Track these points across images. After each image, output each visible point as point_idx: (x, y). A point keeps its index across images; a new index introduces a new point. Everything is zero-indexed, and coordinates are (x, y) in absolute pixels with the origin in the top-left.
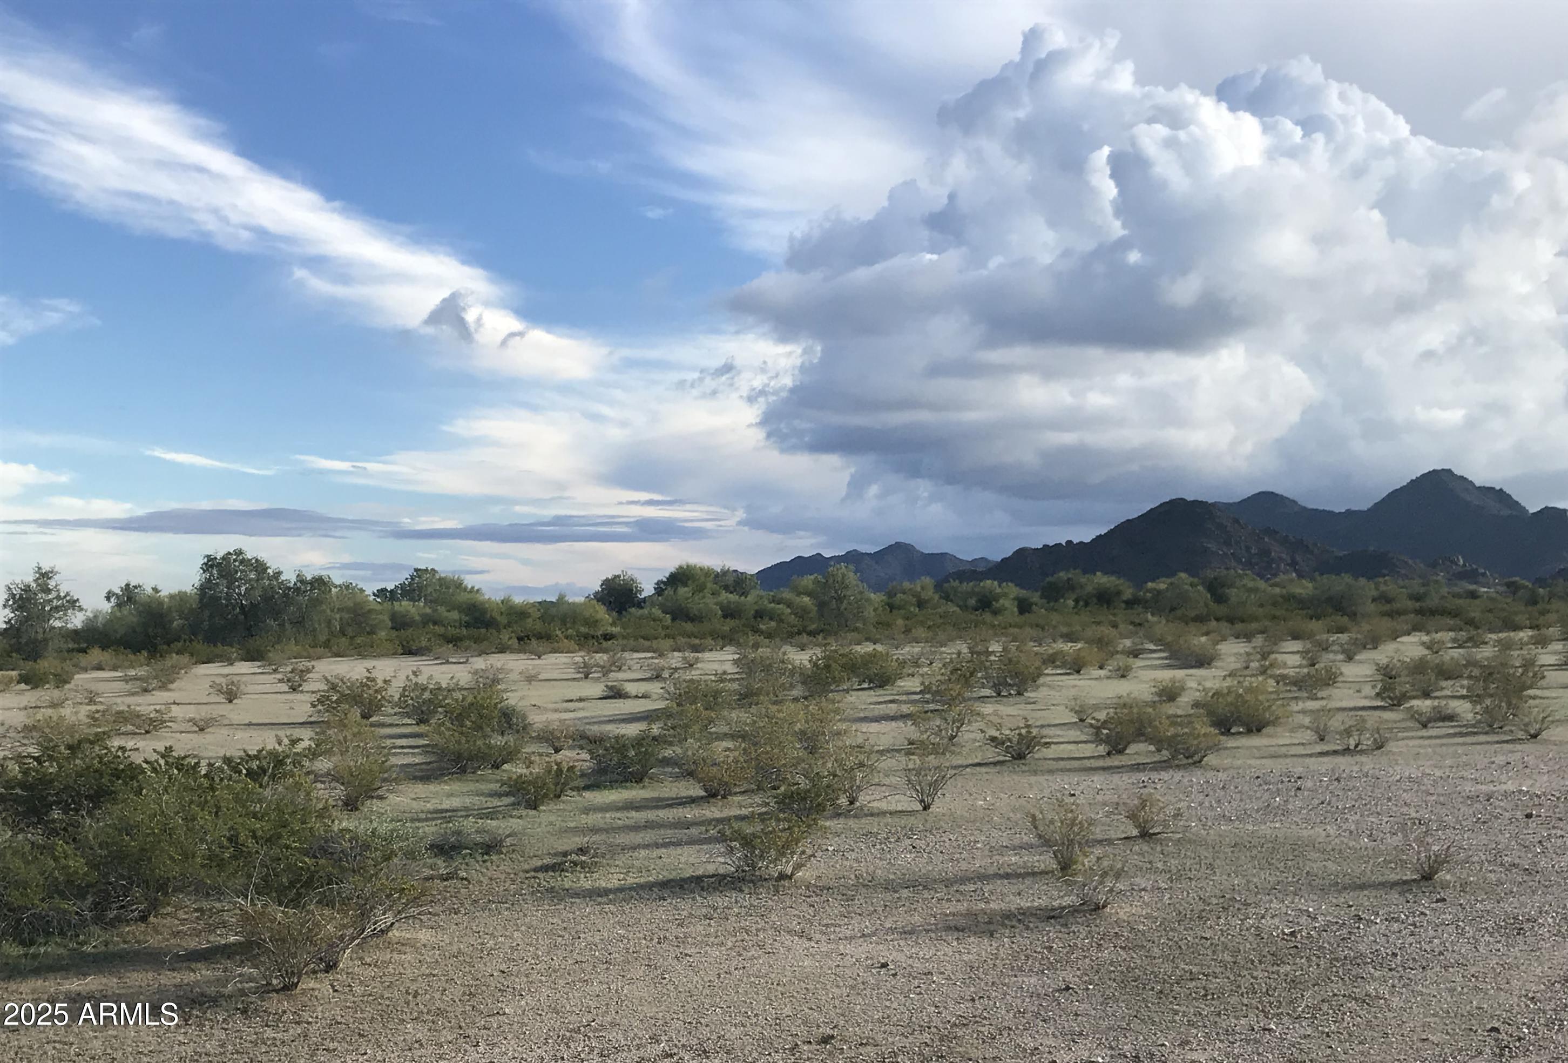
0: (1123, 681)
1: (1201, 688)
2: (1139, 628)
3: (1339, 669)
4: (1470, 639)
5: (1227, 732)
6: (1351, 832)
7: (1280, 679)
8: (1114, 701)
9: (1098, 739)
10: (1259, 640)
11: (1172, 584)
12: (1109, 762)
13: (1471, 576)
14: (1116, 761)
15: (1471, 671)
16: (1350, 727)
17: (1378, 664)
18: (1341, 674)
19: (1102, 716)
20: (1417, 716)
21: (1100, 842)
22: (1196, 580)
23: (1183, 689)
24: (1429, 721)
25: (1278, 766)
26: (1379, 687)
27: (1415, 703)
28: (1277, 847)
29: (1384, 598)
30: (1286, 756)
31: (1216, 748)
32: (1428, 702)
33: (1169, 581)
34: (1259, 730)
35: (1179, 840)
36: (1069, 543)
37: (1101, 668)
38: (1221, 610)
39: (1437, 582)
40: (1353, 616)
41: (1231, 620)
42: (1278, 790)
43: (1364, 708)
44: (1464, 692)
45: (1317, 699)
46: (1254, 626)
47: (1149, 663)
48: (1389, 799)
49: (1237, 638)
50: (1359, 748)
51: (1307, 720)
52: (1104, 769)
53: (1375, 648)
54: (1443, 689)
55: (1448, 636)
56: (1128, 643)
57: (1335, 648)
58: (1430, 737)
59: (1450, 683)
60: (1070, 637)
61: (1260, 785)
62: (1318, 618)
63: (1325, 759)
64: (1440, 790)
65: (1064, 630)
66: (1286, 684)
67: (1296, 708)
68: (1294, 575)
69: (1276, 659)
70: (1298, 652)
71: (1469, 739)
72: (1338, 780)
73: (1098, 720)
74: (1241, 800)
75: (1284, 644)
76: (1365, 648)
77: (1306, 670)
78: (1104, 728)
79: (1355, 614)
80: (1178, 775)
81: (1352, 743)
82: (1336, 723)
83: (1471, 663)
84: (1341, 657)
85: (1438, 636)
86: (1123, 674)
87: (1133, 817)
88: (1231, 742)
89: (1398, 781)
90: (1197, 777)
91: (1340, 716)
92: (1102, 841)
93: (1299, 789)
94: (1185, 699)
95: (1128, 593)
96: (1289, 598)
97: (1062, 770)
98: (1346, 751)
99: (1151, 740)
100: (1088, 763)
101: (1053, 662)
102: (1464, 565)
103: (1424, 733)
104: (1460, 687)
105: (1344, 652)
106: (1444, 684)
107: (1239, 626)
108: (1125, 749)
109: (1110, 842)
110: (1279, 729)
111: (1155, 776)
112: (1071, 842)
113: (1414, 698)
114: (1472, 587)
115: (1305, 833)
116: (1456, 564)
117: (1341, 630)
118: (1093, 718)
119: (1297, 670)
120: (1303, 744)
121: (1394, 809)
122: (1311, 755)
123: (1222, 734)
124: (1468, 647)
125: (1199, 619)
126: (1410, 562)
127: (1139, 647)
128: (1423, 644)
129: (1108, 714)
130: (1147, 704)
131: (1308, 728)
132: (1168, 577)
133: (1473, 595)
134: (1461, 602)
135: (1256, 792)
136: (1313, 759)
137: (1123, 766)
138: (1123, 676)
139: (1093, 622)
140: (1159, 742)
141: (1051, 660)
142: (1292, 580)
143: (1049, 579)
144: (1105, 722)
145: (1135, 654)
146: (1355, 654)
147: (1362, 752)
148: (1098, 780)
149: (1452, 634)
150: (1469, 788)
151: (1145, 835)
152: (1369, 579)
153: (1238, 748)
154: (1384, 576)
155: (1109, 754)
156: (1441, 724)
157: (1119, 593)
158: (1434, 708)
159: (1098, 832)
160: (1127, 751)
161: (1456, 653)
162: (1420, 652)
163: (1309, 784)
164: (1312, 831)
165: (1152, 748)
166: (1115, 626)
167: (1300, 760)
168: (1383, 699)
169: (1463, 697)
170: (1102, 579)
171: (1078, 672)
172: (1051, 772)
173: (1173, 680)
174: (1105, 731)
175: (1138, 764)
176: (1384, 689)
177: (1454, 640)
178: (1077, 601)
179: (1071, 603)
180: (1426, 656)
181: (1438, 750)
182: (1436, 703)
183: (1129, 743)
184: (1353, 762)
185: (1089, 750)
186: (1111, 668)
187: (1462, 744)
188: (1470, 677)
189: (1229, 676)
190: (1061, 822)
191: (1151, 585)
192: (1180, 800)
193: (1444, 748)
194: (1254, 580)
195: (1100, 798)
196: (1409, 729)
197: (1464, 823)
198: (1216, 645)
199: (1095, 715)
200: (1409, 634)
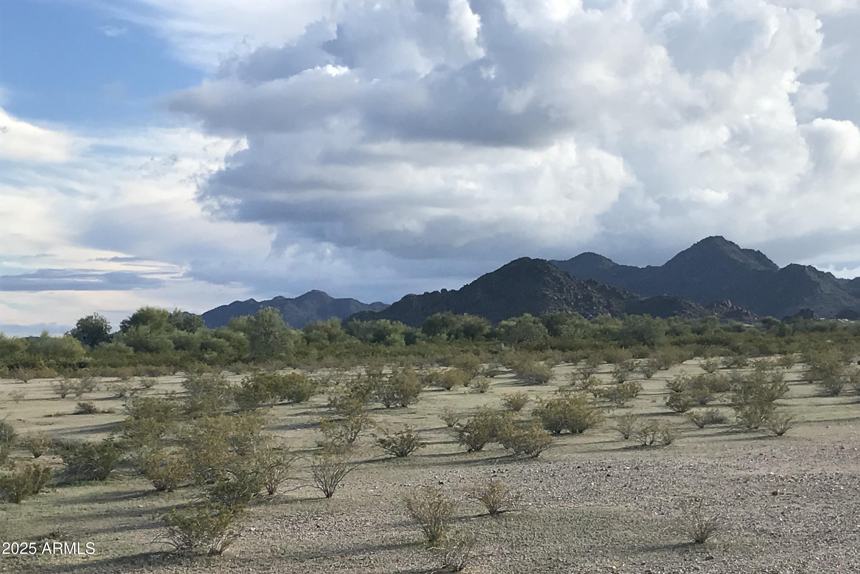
0: (481, 395)
1: (539, 400)
2: (494, 355)
3: (640, 385)
4: (736, 362)
5: (558, 433)
6: (645, 508)
7: (597, 393)
8: (475, 411)
9: (461, 440)
10: (582, 364)
11: (520, 322)
12: (469, 458)
13: (738, 315)
14: (474, 456)
15: (736, 386)
16: (647, 428)
17: (667, 381)
18: (642, 389)
19: (464, 422)
20: (695, 419)
21: (460, 519)
22: (537, 319)
23: (526, 401)
24: (705, 423)
25: (594, 458)
26: (668, 398)
27: (694, 410)
28: (591, 520)
29: (675, 332)
30: (600, 451)
31: (548, 445)
32: (704, 409)
33: (518, 319)
34: (581, 432)
35: (518, 516)
36: (444, 290)
37: (466, 386)
38: (555, 341)
39: (713, 319)
40: (651, 345)
41: (563, 349)
42: (593, 476)
43: (657, 414)
44: (730, 402)
45: (623, 408)
46: (580, 353)
47: (502, 381)
48: (674, 483)
49: (567, 362)
50: (653, 444)
51: (615, 424)
52: (465, 462)
53: (667, 369)
54: (714, 399)
55: (718, 360)
56: (486, 366)
57: (638, 369)
58: (705, 436)
59: (720, 394)
60: (444, 363)
61: (580, 473)
62: (626, 347)
63: (629, 453)
64: (711, 475)
65: (440, 357)
66: (601, 397)
67: (608, 415)
68: (609, 314)
69: (594, 378)
70: (611, 372)
71: (733, 437)
72: (637, 468)
73: (461, 426)
74: (566, 485)
75: (600, 366)
76: (659, 369)
77: (615, 386)
78: (467, 432)
79: (653, 344)
80: (519, 467)
81: (648, 440)
82: (636, 426)
83: (736, 380)
84: (642, 376)
85: (712, 360)
86: (482, 390)
87: (485, 499)
88: (558, 441)
89: (680, 469)
90: (534, 468)
91: (639, 420)
92: (462, 518)
93: (608, 475)
94: (527, 409)
95: (487, 329)
96: (605, 332)
97: (434, 464)
98: (644, 446)
99: (501, 440)
100: (453, 459)
101: (431, 382)
102: (732, 307)
103: (701, 432)
104: (727, 397)
105: (644, 372)
106: (716, 395)
107: (569, 354)
108: (481, 447)
109: (467, 519)
110: (596, 431)
111: (503, 467)
112: (437, 520)
113: (694, 406)
114: (739, 323)
115: (612, 509)
116: (726, 306)
117: (642, 356)
118: (458, 424)
119: (610, 386)
120: (613, 442)
121: (677, 489)
122: (618, 450)
123: (553, 435)
124: (734, 368)
125: (541, 348)
126: (693, 304)
127: (495, 369)
128: (702, 366)
129: (469, 420)
130: (497, 413)
131: (616, 429)
132: (517, 316)
133: (739, 329)
134: (731, 334)
135: (577, 478)
136: (619, 453)
137: (480, 461)
138: (482, 392)
139: (462, 351)
140: (507, 442)
141: (429, 380)
142: (607, 319)
143: (429, 318)
144: (467, 427)
145: (492, 374)
146: (652, 373)
147: (655, 447)
148: (461, 471)
149: (722, 358)
150: (732, 473)
151: (494, 513)
152: (663, 317)
153: (565, 445)
154: (674, 315)
155: (470, 451)
156: (713, 425)
157: (481, 329)
158: (708, 413)
159: (458, 512)
160: (483, 449)
161: (725, 373)
162: (698, 372)
163: (616, 472)
164: (617, 508)
165: (501, 446)
166: (477, 354)
167: (611, 454)
168: (672, 407)
169: (729, 405)
170: (468, 319)
171: (449, 389)
172: (425, 466)
173: (519, 395)
174: (467, 434)
175: (491, 459)
176: (672, 400)
177: (724, 363)
178: (449, 335)
179: (445, 336)
180: (703, 374)
181: (711, 445)
182: (710, 409)
183: (484, 443)
184: (649, 455)
185: (454, 448)
186: (473, 386)
187: (729, 440)
188: (735, 391)
189: (559, 391)
190: (431, 505)
191: (504, 322)
192: (521, 485)
193: (715, 444)
194: (580, 318)
195: (461, 485)
196: (690, 429)
197: (727, 499)
198: (551, 367)
199: (459, 421)
200: (692, 359)
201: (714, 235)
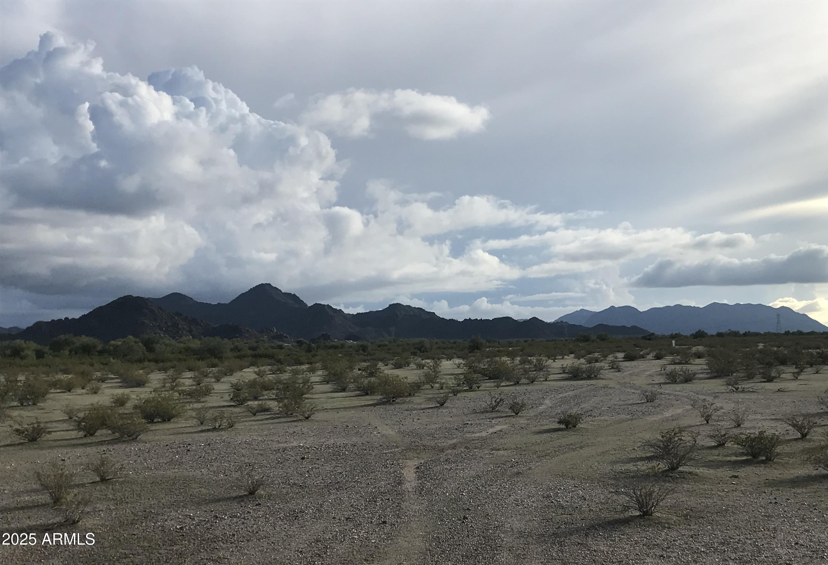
0: (95, 395)
1: (138, 398)
2: (105, 366)
3: (212, 386)
4: (279, 370)
5: (152, 422)
6: (214, 472)
7: (180, 393)
8: (89, 407)
9: (79, 428)
10: (171, 372)
11: (124, 342)
12: (85, 441)
13: (280, 337)
14: (89, 440)
15: (278, 386)
16: (216, 416)
17: (231, 383)
18: (213, 389)
19: (81, 415)
20: (250, 409)
21: (78, 486)
22: (138, 340)
23: (128, 399)
24: (258, 411)
25: (178, 439)
26: (232, 395)
27: (250, 403)
28: (175, 482)
29: (236, 349)
30: (183, 433)
31: (145, 430)
32: (256, 402)
33: (122, 340)
34: (169, 420)
35: (122, 481)
36: (66, 319)
37: (83, 389)
38: (151, 356)
39: (263, 341)
40: (220, 358)
41: (156, 361)
42: (177, 451)
43: (224, 407)
44: (274, 397)
45: (200, 402)
46: (169, 364)
47: (110, 385)
48: (235, 454)
49: (160, 371)
50: (220, 428)
51: (194, 414)
52: (82, 445)
53: (231, 375)
54: (263, 395)
55: (267, 368)
56: (99, 374)
57: (210, 375)
58: (258, 420)
59: (267, 392)
60: (66, 372)
61: (168, 449)
62: (203, 360)
63: (203, 434)
64: (260, 448)
65: (63, 367)
66: (184, 395)
67: (189, 408)
68: (191, 337)
69: (179, 381)
70: (191, 378)
71: (276, 421)
72: (209, 445)
73: (79, 418)
74: (158, 458)
75: (184, 373)
76: (226, 375)
77: (194, 387)
78: (84, 422)
79: (222, 358)
80: (123, 446)
81: (217, 425)
82: (209, 415)
83: (279, 382)
84: (213, 380)
85: (262, 368)
86: (95, 391)
87: (96, 470)
88: (153, 427)
89: (239, 444)
90: (133, 447)
91: (211, 411)
92: (79, 485)
93: (189, 450)
94: (129, 405)
95: (100, 347)
96: (187, 349)
97: (57, 446)
98: (214, 429)
99: (108, 427)
100: (73, 442)
101: (56, 386)
102: (277, 332)
103: (253, 418)
104: (272, 394)
105: (215, 377)
106: (265, 393)
107: (161, 364)
108: (95, 433)
109: (83, 485)
110: (180, 419)
111: (111, 447)
112: (60, 487)
113: (250, 400)
114: (281, 343)
115: (191, 474)
116: (273, 332)
117: (214, 366)
118: (77, 417)
119: (190, 387)
120: (192, 427)
121: (237, 458)
122: (196, 432)
123: (149, 423)
124: (277, 374)
125: (140, 361)
126: (250, 330)
127: (106, 376)
128: (255, 372)
129: (85, 414)
130: (108, 408)
131: (195, 418)
132: (123, 338)
133: (281, 347)
134: (275, 350)
135: (165, 453)
136: (197, 434)
137: (93, 443)
138: (95, 393)
139: (80, 363)
140: (114, 429)
141: (55, 385)
142: (189, 340)
143: (55, 339)
144: (84, 418)
145: (103, 380)
146: (221, 378)
147: (222, 429)
148: (79, 451)
149: (269, 367)
150: (275, 446)
151: (103, 480)
152: (230, 339)
153: (158, 430)
154: (237, 337)
155: (85, 436)
156: (263, 413)
157: (95, 347)
158: (260, 405)
159: (77, 480)
160: (95, 435)
161: (271, 377)
162: (253, 376)
163: (194, 448)
164: (194, 473)
165: (110, 432)
166: (92, 365)
167: (191, 435)
168: (234, 401)
169: (273, 399)
170: (85, 339)
171: (69, 391)
172: (51, 447)
173: (123, 395)
174: (83, 424)
175: (102, 441)
176: (234, 396)
177: (271, 370)
178: (70, 351)
179: (67, 352)
180: (257, 378)
181: (260, 427)
182: (260, 402)
183: (97, 430)
184: (218, 435)
185: (74, 434)
186: (88, 389)
187: (272, 423)
188: (277, 389)
189: (154, 391)
190: (55, 476)
191: (113, 342)
192: (124, 460)
193: (264, 426)
194: (169, 340)
195: (79, 461)
196: (246, 416)
197: (272, 464)
198: (148, 374)
199: (78, 415)
200: (249, 368)
201: (264, 283)
